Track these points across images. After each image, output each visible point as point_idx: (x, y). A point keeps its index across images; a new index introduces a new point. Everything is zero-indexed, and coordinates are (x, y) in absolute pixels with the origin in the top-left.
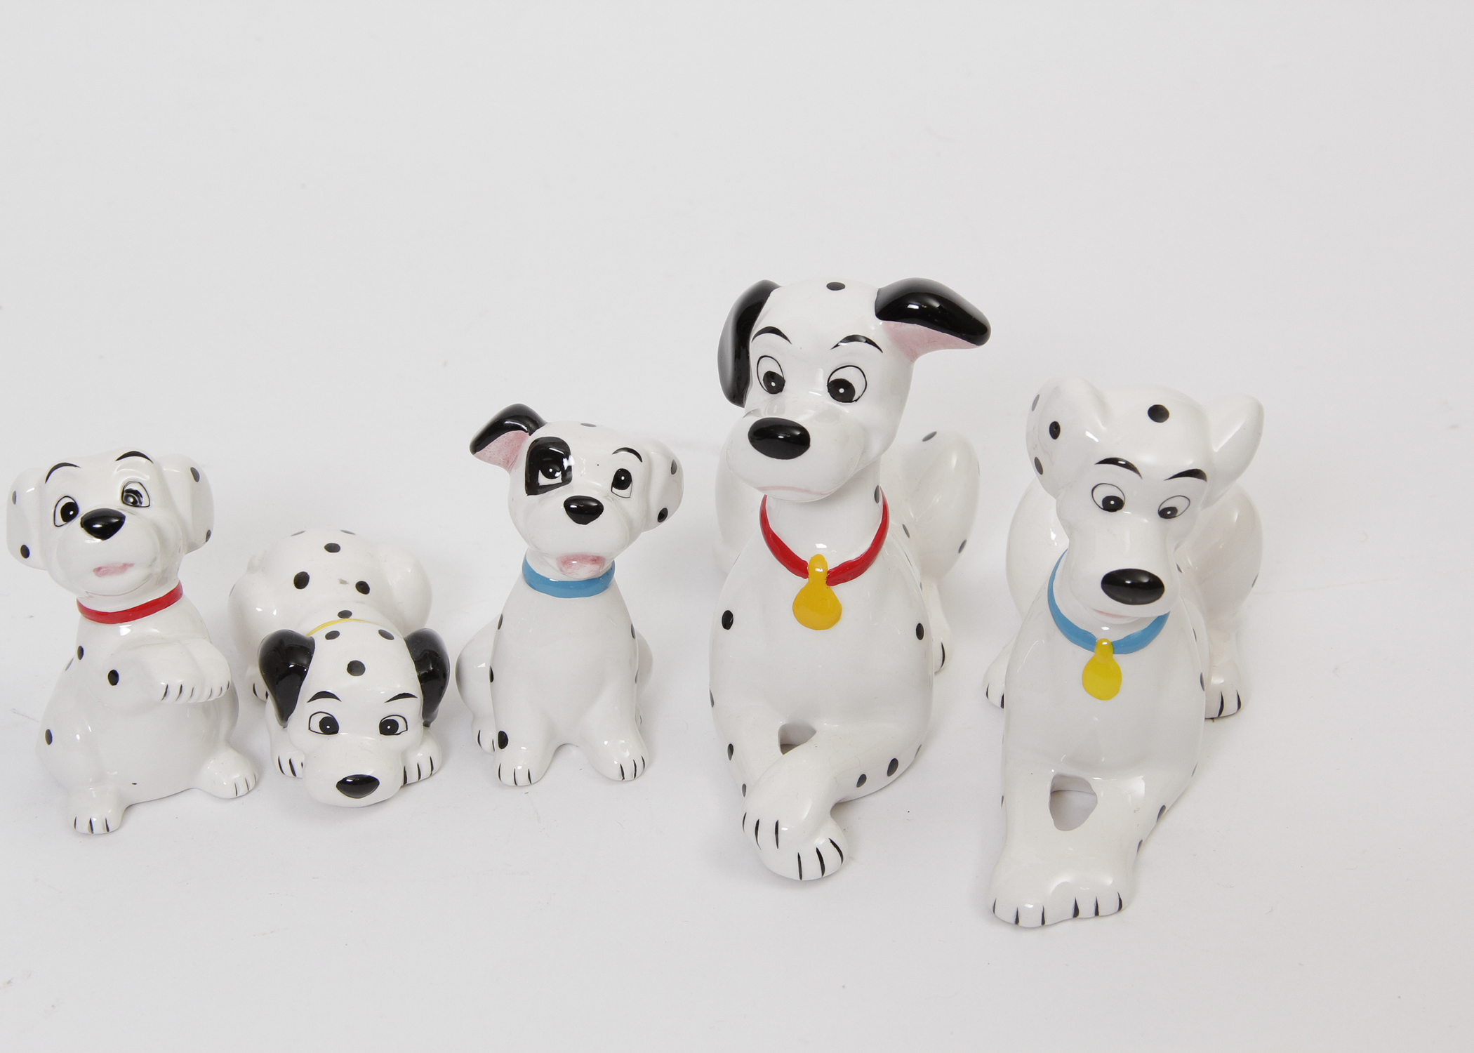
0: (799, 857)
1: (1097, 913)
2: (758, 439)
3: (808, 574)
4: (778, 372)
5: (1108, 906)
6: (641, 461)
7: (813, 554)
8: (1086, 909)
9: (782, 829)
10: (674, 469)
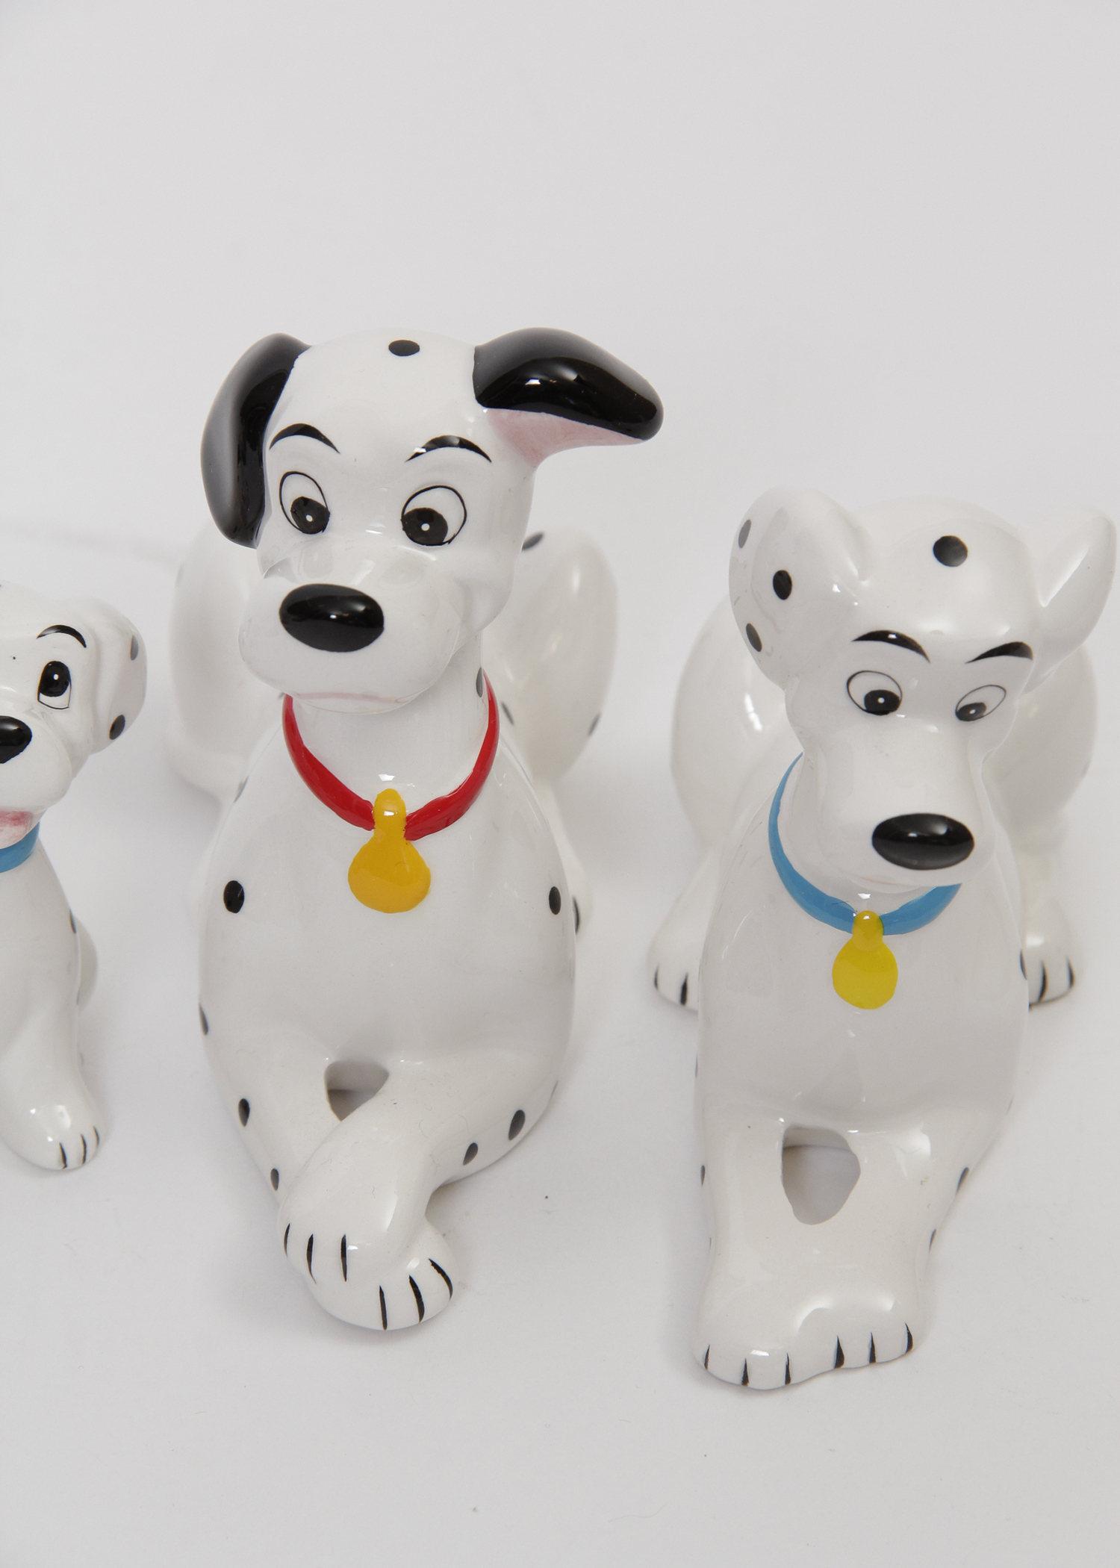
0: (381, 1293)
1: (872, 1359)
2: (293, 620)
3: (373, 822)
4: (316, 497)
5: (890, 1344)
6: (85, 646)
7: (380, 790)
8: (857, 1353)
9: (350, 1248)
10: (134, 651)
